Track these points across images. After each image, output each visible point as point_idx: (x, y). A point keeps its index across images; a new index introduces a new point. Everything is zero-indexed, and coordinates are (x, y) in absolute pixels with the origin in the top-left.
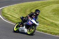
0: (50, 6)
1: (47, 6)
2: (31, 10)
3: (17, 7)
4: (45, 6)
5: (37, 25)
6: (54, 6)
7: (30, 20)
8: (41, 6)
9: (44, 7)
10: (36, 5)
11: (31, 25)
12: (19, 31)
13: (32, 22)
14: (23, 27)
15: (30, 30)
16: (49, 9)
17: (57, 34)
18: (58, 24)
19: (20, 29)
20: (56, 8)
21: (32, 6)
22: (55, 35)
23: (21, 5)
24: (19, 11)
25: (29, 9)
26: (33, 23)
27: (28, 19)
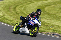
0: (35, 3)
1: (32, 3)
2: (15, 7)
4: (30, 4)
5: (39, 25)
6: (39, 3)
8: (25, 3)
9: (28, 4)
10: (21, 2)
11: (33, 25)
12: (19, 31)
14: (25, 27)
15: (32, 31)
16: (34, 6)
17: (43, 32)
18: (43, 22)
20: (41, 5)
21: (16, 3)
22: (41, 33)
23: (5, 2)
24: (2, 8)
25: (13, 6)
27: (30, 19)
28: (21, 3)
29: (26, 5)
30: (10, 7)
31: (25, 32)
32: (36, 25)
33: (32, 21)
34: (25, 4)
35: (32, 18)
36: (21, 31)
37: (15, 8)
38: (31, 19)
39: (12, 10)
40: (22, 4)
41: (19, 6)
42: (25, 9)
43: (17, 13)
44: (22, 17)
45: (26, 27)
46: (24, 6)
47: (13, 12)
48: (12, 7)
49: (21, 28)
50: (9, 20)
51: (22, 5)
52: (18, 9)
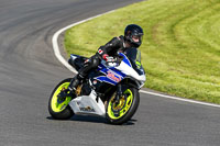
3: (121, 20)
7: (111, 65)
11: (117, 84)
13: (119, 72)
15: (117, 104)
19: (78, 106)
21: (174, 11)
25: (163, 23)
26: (124, 75)
27: (103, 62)
28: (191, 10)
29: (210, 15)
30: (153, 27)
31: (93, 110)
32: (129, 83)
33: (113, 69)
34: (208, 11)
35: (110, 59)
36: (76, 109)
37: (171, 30)
38: (107, 63)
39: (161, 37)
40: (197, 11)
41: (187, 21)
42: (209, 31)
43: (180, 46)
44: (74, 58)
45: (93, 92)
46: (202, 18)
47: (168, 44)
48: (163, 27)
49: (78, 99)
50: (155, 76)
51: (195, 18)
52: (183, 31)
